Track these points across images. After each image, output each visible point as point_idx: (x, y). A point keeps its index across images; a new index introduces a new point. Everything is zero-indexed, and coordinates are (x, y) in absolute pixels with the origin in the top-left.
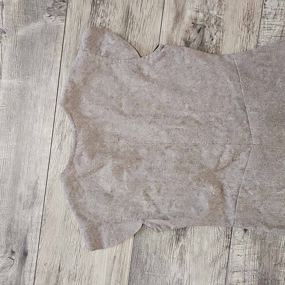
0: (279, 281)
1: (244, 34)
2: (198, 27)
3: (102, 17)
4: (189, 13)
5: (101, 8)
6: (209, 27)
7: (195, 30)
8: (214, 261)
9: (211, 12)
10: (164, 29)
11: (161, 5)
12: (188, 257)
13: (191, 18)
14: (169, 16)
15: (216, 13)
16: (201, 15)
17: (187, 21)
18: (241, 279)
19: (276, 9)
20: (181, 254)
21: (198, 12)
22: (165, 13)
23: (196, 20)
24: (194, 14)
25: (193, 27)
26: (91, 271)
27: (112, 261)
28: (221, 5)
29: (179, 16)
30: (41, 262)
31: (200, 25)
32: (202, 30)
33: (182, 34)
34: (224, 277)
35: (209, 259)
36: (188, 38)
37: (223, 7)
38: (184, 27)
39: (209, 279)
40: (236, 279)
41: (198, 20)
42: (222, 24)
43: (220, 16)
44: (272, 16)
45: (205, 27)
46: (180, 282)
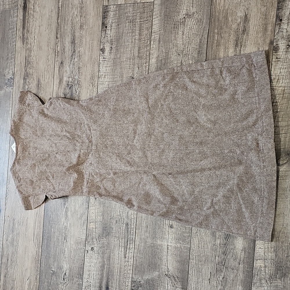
0: (112, 228)
1: (91, 88)
2: (70, 86)
3: (28, 85)
4: (65, 79)
5: (28, 80)
6: (74, 85)
7: (68, 88)
8: (81, 216)
9: (75, 77)
10: (55, 89)
11: (53, 76)
12: (69, 214)
13: (66, 81)
14: (57, 81)
15: (77, 78)
16: (71, 79)
17: (64, 83)
18: (94, 227)
19: (105, 73)
20: (66, 211)
21: (69, 78)
22: (55, 80)
23: (68, 82)
24: (67, 79)
25: (67, 86)
26: (27, 220)
27: (35, 216)
28: (79, 73)
29: (61, 81)
30: (7, 215)
31: (71, 85)
32: (71, 87)
33: (62, 91)
34: (86, 225)
35: (79, 215)
36: (65, 92)
37: (80, 74)
38: (63, 86)
39: (79, 227)
40: (92, 226)
41: (70, 82)
42: (80, 83)
43: (79, 79)
44: (103, 76)
45: (73, 86)
46: (66, 228)
